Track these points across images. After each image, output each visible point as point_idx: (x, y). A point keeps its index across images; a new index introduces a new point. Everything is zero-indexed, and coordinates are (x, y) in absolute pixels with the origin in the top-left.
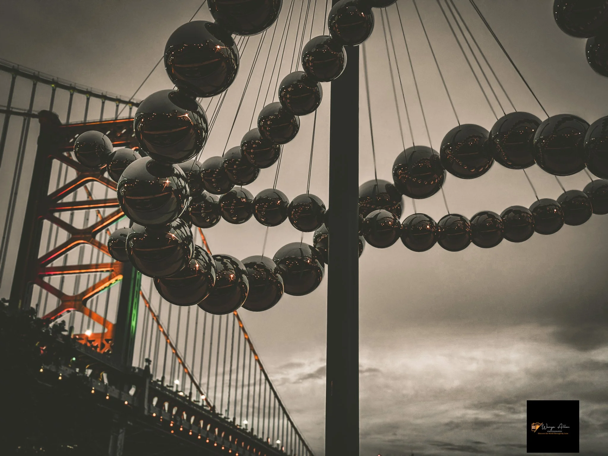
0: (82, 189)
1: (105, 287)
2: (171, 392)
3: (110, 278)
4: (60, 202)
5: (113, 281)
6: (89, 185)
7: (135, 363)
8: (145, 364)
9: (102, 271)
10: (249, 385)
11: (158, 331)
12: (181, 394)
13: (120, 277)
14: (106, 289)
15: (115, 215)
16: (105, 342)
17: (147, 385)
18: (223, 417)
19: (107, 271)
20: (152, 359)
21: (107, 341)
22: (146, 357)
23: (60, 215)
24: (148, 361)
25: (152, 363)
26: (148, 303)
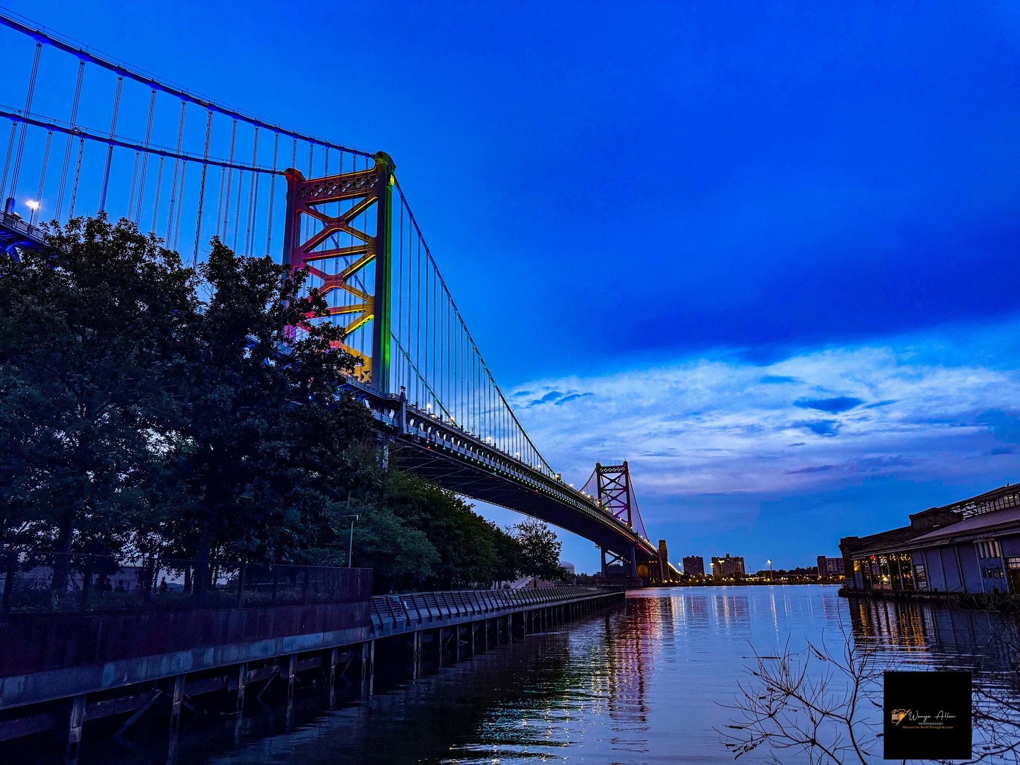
0: (329, 239)
1: (359, 326)
2: (425, 414)
3: (363, 318)
4: (312, 251)
5: (366, 320)
6: (335, 236)
7: (392, 391)
8: (401, 390)
9: (355, 312)
10: (490, 412)
11: (409, 367)
12: (433, 416)
13: (372, 317)
14: (361, 328)
15: (362, 261)
16: (364, 374)
17: (404, 409)
18: (470, 434)
19: (360, 311)
20: (406, 386)
21: (366, 372)
22: (401, 385)
23: (313, 264)
24: (403, 388)
25: (406, 389)
26: (398, 342)
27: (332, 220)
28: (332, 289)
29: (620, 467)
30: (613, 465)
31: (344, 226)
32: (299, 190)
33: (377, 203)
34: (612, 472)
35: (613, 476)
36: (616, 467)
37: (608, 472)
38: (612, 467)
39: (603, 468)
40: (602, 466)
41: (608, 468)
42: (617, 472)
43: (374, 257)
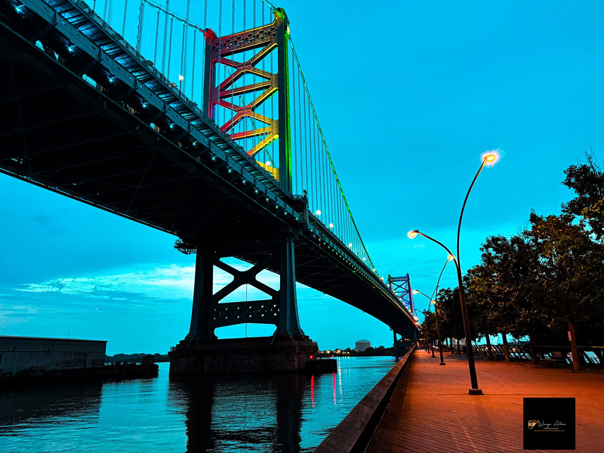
5: (271, 139)
6: (244, 77)
13: (276, 136)
15: (266, 94)
27: (242, 65)
28: (243, 118)
29: (404, 278)
30: (399, 276)
31: (251, 68)
32: (214, 45)
33: (277, 48)
34: (399, 281)
35: (399, 283)
36: (402, 278)
37: (396, 281)
38: (399, 278)
39: (393, 278)
40: (392, 276)
41: (396, 278)
42: (402, 280)
43: (276, 90)
